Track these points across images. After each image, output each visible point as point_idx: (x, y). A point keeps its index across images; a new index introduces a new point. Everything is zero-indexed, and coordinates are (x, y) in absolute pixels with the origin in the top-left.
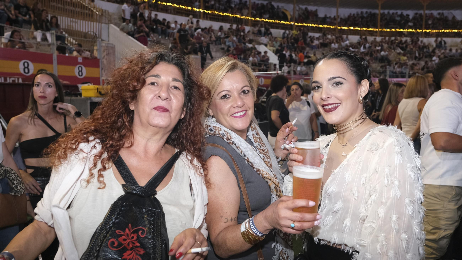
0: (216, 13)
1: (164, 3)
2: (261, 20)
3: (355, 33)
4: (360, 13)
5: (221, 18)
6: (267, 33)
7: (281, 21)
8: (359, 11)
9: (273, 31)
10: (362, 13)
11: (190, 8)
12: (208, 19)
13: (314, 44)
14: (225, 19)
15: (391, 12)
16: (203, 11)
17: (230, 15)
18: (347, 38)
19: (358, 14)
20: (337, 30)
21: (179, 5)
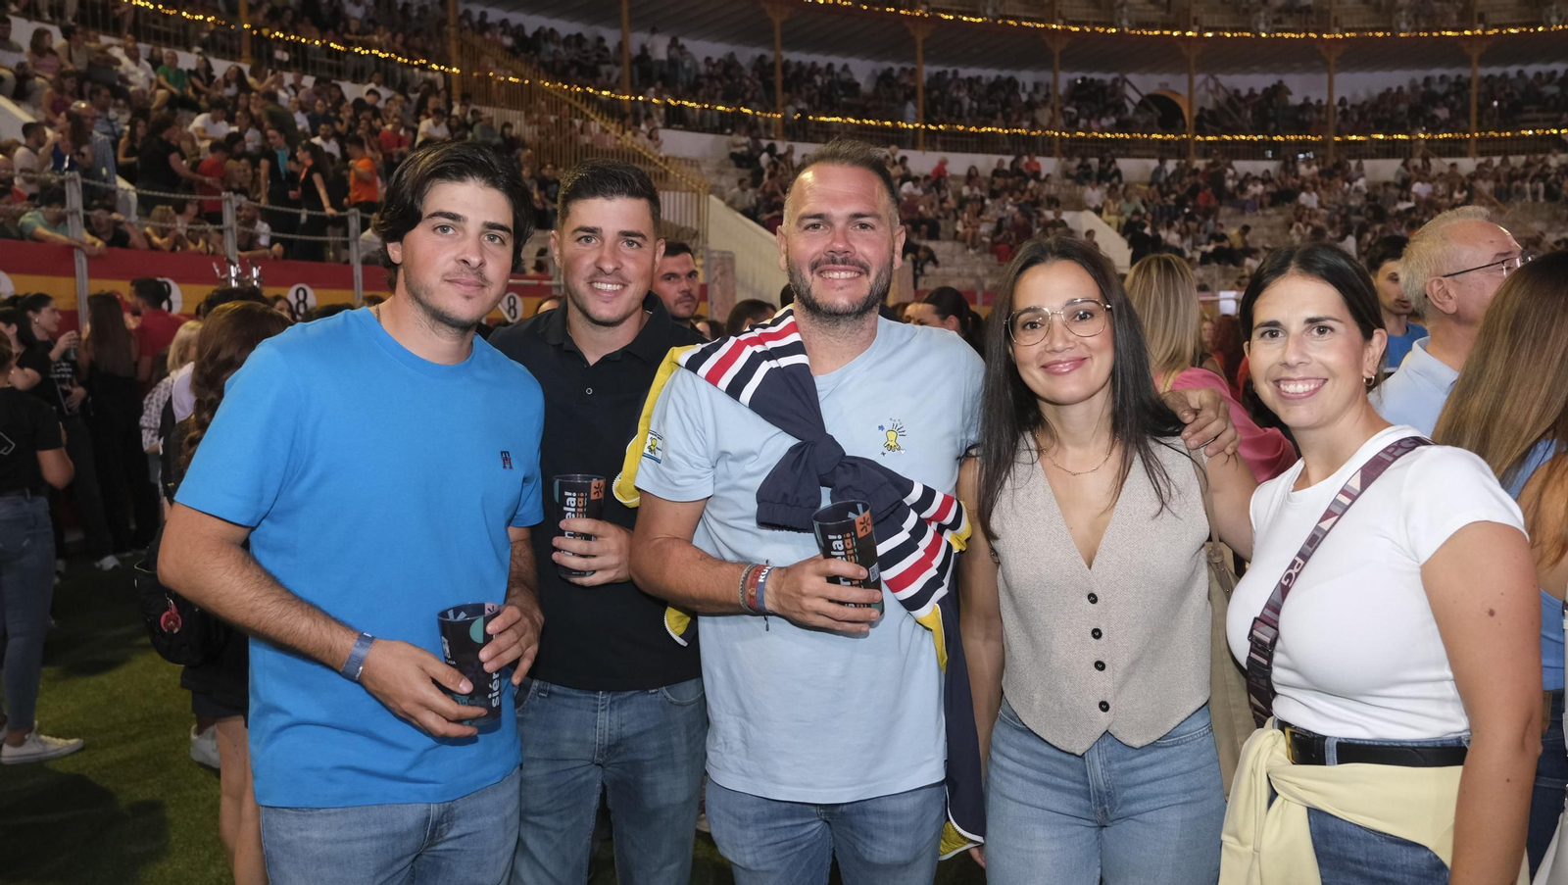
0: (961, 128)
1: (823, 119)
2: (1089, 136)
3: (1389, 150)
4: (1420, 81)
5: (975, 140)
6: (1107, 176)
7: (1150, 134)
8: (1419, 75)
9: (1124, 164)
10: (1427, 80)
11: (888, 123)
12: (939, 146)
13: (1247, 197)
14: (985, 144)
15: (1531, 70)
16: (923, 127)
17: (1000, 130)
18: (1360, 168)
19: (1414, 87)
20: (1331, 146)
21: (860, 119)
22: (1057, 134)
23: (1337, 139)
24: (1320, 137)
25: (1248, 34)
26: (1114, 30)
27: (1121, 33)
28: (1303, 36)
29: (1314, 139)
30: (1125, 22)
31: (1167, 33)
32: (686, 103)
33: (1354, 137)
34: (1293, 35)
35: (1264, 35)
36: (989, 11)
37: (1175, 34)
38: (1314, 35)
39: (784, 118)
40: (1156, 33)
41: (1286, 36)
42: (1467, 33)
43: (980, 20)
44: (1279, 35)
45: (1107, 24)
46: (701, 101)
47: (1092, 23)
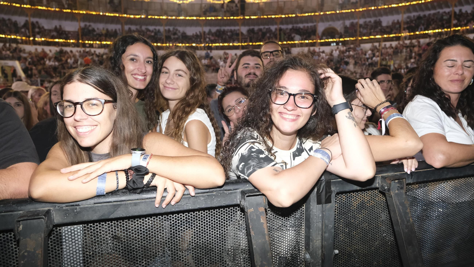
23: (360, 38)
24: (355, 38)
25: (333, 12)
26: (294, 15)
27: (296, 16)
28: (350, 11)
30: (297, 13)
31: (310, 14)
33: (365, 38)
34: (347, 11)
35: (338, 12)
36: (259, 15)
37: (312, 14)
38: (353, 10)
39: (204, 46)
40: (307, 14)
42: (400, 5)
43: (256, 17)
44: (343, 11)
45: (292, 14)
46: (182, 43)
47: (288, 14)
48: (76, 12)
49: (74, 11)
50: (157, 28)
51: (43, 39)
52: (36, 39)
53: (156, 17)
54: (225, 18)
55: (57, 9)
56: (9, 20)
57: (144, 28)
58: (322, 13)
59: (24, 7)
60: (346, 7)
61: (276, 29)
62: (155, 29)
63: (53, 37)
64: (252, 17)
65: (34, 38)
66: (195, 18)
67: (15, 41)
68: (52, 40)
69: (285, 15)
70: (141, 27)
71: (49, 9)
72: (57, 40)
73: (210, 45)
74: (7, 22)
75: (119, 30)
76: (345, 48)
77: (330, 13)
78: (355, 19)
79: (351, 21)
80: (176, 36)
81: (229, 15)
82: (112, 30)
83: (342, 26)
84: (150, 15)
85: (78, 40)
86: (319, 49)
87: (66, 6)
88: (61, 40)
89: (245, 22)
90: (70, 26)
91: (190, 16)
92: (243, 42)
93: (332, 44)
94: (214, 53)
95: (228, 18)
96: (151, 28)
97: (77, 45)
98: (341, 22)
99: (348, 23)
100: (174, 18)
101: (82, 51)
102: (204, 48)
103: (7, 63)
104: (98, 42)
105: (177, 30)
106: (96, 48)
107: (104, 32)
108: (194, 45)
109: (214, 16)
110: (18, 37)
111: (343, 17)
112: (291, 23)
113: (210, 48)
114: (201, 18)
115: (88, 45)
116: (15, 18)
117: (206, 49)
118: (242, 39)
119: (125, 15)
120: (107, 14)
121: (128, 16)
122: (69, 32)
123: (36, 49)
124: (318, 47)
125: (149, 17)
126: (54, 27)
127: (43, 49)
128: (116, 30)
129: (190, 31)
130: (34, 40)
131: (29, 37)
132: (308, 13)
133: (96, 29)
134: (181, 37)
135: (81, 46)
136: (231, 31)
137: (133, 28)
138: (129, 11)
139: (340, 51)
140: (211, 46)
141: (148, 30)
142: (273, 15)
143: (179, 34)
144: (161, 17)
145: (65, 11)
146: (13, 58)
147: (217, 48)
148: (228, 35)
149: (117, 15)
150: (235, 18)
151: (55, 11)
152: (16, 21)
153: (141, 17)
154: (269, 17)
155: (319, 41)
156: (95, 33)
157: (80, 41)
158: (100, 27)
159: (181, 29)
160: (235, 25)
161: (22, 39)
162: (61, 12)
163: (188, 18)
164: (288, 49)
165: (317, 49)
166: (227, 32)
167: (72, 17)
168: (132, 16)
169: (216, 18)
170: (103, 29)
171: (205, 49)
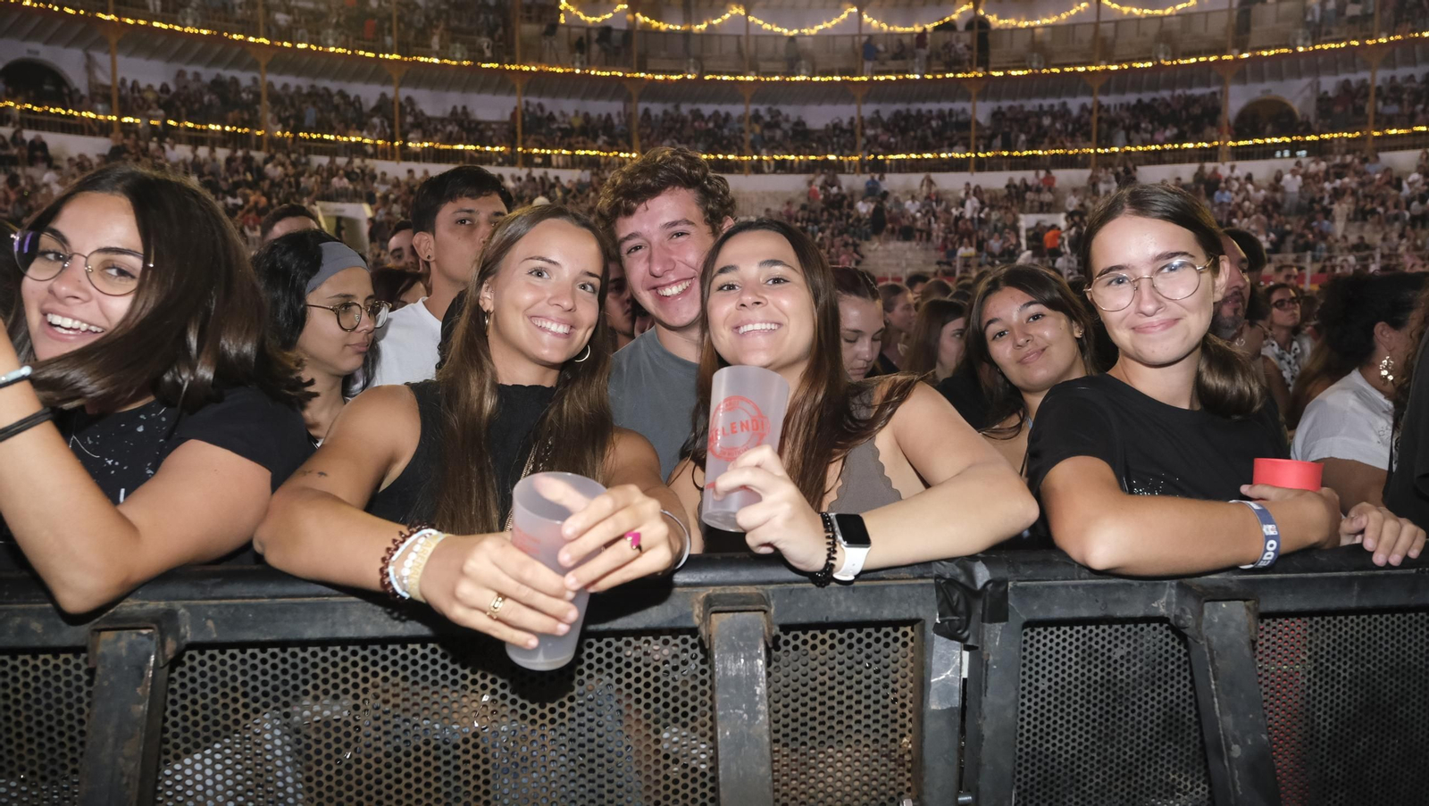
22: (1092, 151)
23: (1376, 134)
24: (1358, 134)
25: (1285, 51)
26: (1149, 64)
27: (1158, 67)
28: (1343, 45)
29: (1350, 136)
30: (1161, 56)
31: (1202, 59)
32: (787, 157)
33: (1394, 132)
34: (1333, 46)
35: (1301, 49)
36: (1035, 64)
37: (1212, 59)
38: (1356, 43)
39: (861, 160)
40: (1193, 60)
41: (1326, 47)
43: (1025, 72)
44: (1318, 47)
45: (1143, 60)
46: (798, 155)
47: (1130, 61)
48: (513, 67)
49: (507, 67)
50: (723, 109)
51: (426, 145)
52: (410, 144)
53: (725, 78)
54: (929, 77)
55: (465, 63)
56: (342, 94)
57: (685, 109)
58: (1245, 56)
59: (384, 59)
60: (1329, 33)
61: (1083, 107)
62: (716, 113)
63: (451, 139)
64: (1014, 73)
65: (406, 141)
66: (837, 78)
67: (358, 149)
68: (448, 147)
69: (1119, 62)
70: (677, 107)
71: (446, 61)
72: (460, 147)
73: (880, 157)
74: (337, 99)
75: (619, 114)
76: (1323, 165)
77: (1272, 52)
78: (1355, 72)
79: (1342, 77)
80: (778, 134)
81: (942, 68)
82: (600, 116)
83: (1308, 93)
84: (708, 74)
85: (513, 145)
86: (1232, 168)
87: (488, 54)
88: (472, 147)
89: (988, 89)
90: (491, 108)
91: (823, 74)
92: (981, 147)
93: (1278, 154)
94: (894, 182)
95: (939, 76)
96: (707, 109)
97: (509, 160)
98: (1306, 81)
99: (1329, 83)
100: (777, 78)
101: (524, 178)
102: (862, 167)
103: (343, 211)
104: (564, 152)
105: (779, 113)
106: (558, 167)
107: (577, 123)
108: (832, 157)
109: (897, 72)
110: (367, 141)
111: (1315, 65)
112: (1137, 87)
113: (879, 168)
114: (856, 79)
115: (539, 160)
116: (356, 89)
117: (867, 169)
118: (978, 138)
119: (642, 75)
120: (593, 73)
121: (650, 76)
122: (488, 124)
123: (410, 171)
124: (1228, 164)
125: (707, 78)
126: (449, 109)
127: (426, 172)
128: (609, 116)
129: (818, 117)
130: (404, 147)
131: (393, 142)
132: (1197, 54)
133: (557, 114)
134: (790, 133)
135: (520, 162)
136: (941, 115)
137: (657, 109)
138: (651, 63)
139: (1305, 176)
140: (884, 160)
141: (697, 115)
142: (1081, 65)
143: (786, 126)
144: (741, 78)
145: (484, 66)
146: (354, 197)
147: (901, 167)
148: (931, 127)
149: (620, 74)
150: (959, 75)
151: (460, 67)
152: (358, 98)
153: (685, 79)
154: (1067, 70)
155: (1231, 143)
156: (555, 126)
157: (520, 149)
158: (567, 108)
159: (790, 111)
160: (952, 98)
161: (375, 146)
162: (474, 69)
163: (816, 79)
164: (1127, 171)
165: (1224, 169)
166: (930, 119)
167: (500, 83)
168: (660, 77)
169: (901, 77)
170: (577, 112)
171: (863, 172)
